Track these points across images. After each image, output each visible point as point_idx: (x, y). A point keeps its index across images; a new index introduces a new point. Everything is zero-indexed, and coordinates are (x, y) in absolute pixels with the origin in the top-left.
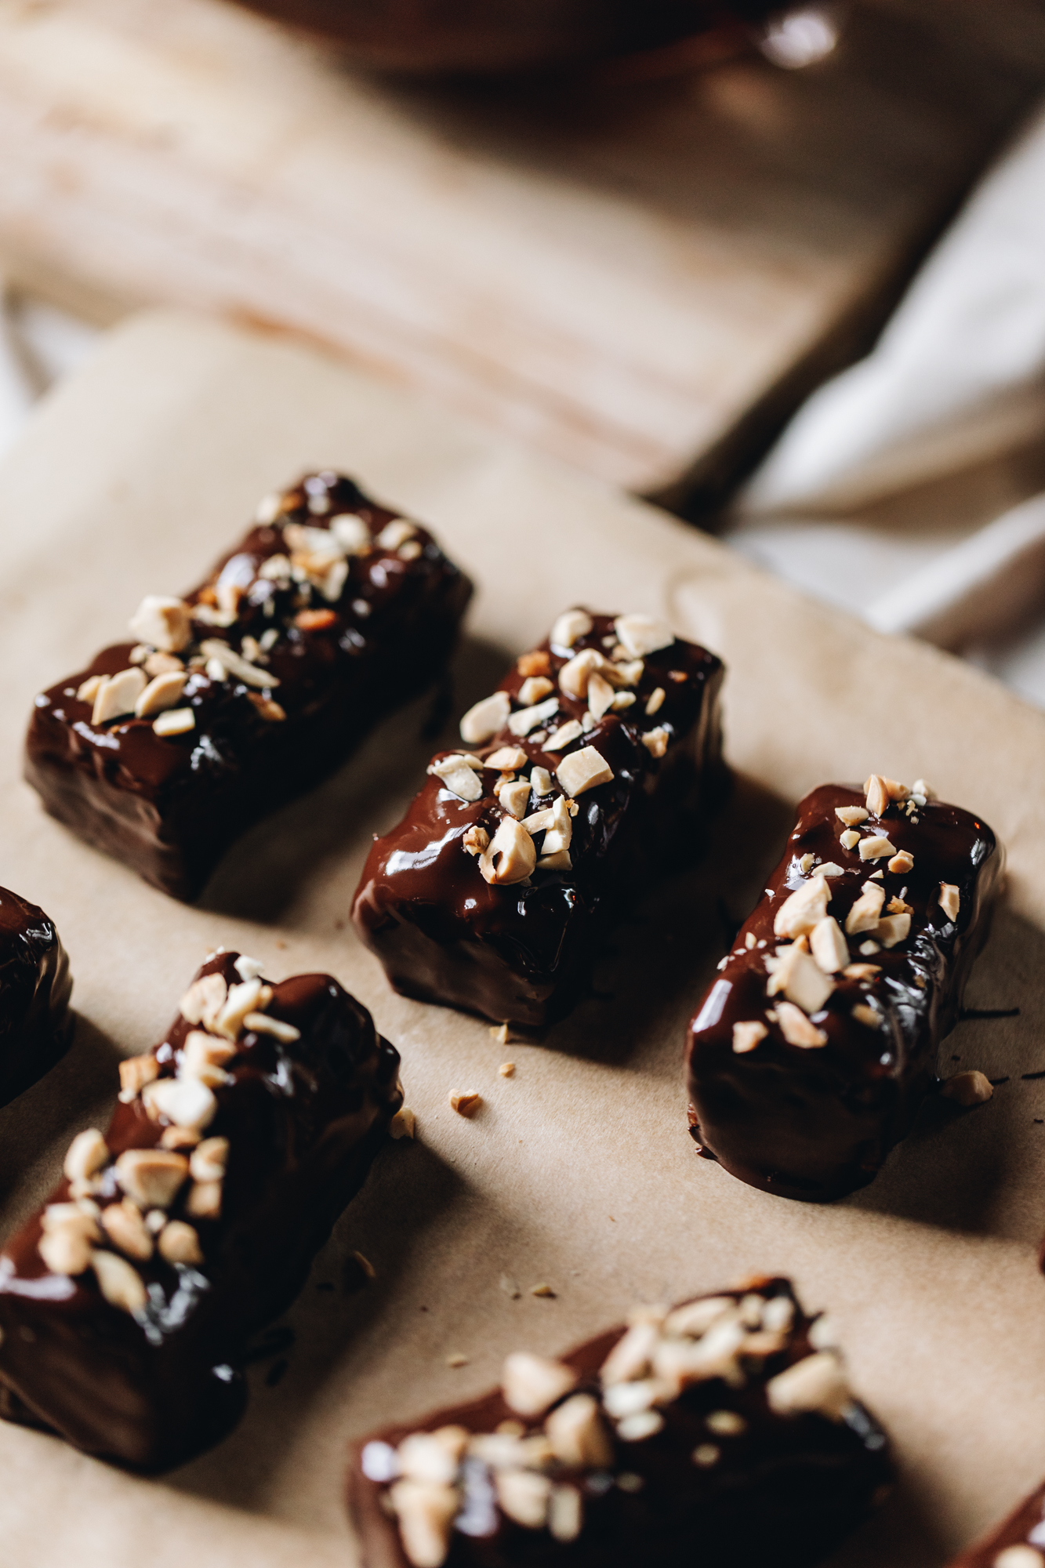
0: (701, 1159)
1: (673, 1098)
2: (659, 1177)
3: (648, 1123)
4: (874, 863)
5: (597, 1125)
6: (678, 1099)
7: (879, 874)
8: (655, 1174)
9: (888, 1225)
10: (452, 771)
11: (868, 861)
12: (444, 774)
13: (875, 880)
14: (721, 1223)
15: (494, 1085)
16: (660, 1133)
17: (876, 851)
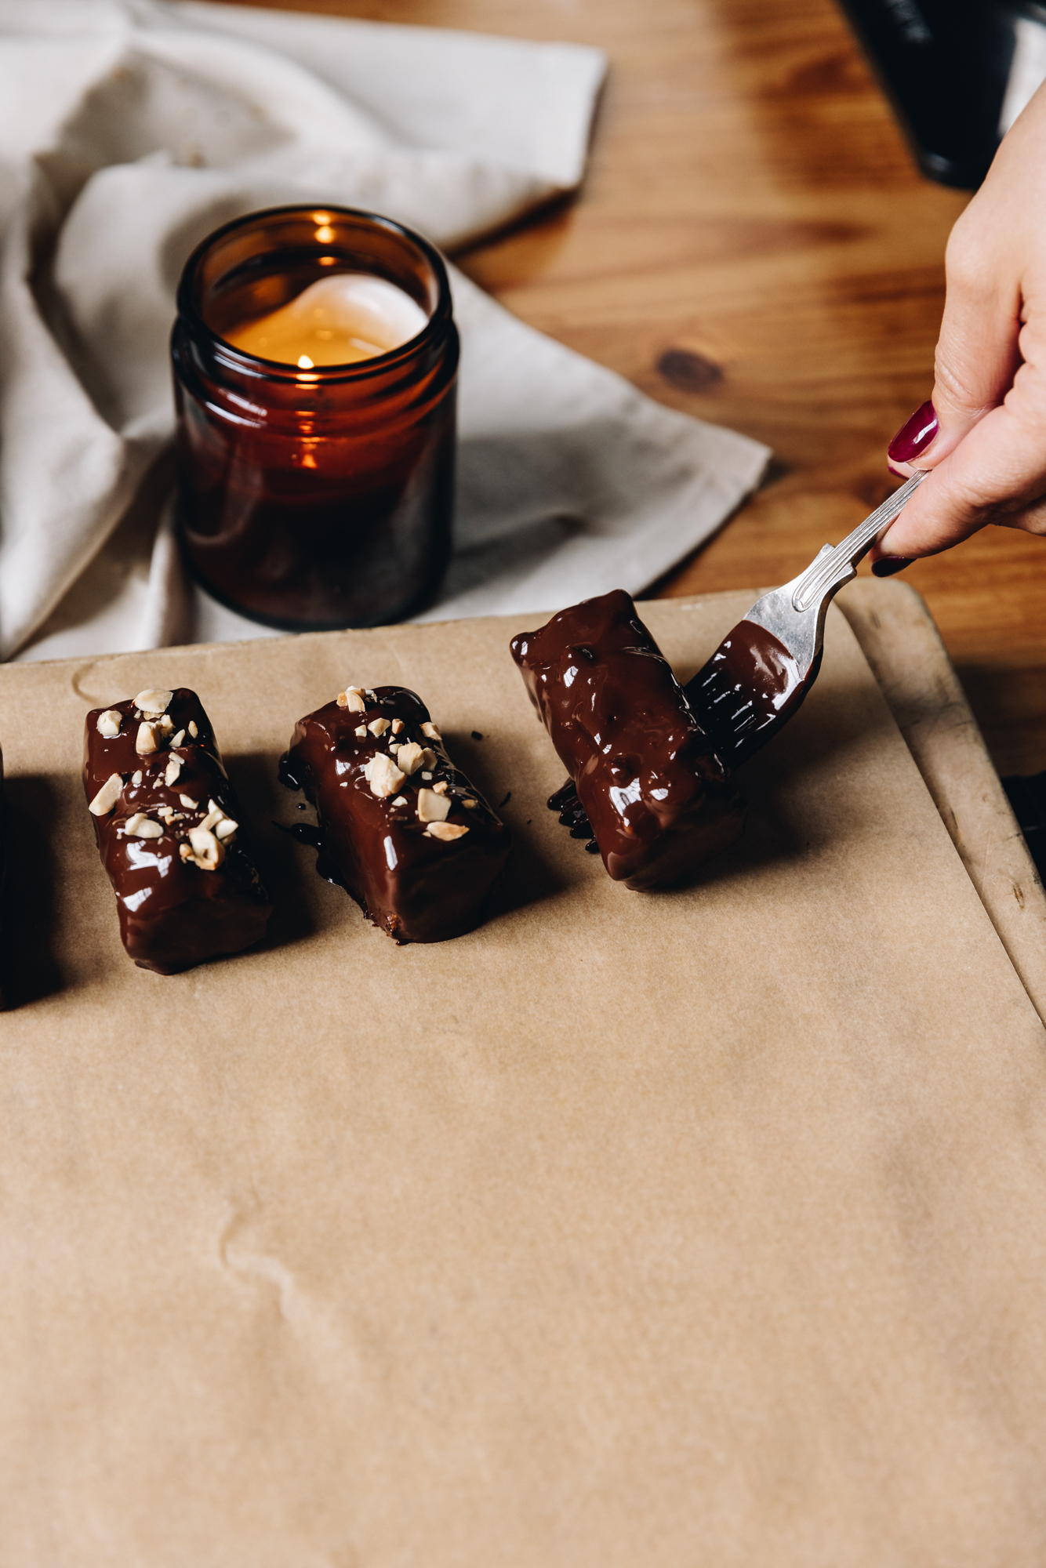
0: (403, 947)
1: (357, 929)
2: (395, 969)
3: (361, 949)
4: (385, 735)
5: (339, 967)
6: (360, 928)
7: (392, 739)
8: (392, 969)
9: (520, 914)
10: (137, 827)
11: (381, 736)
12: (134, 831)
13: (392, 743)
14: (448, 970)
15: (268, 984)
16: (371, 949)
17: (382, 728)
